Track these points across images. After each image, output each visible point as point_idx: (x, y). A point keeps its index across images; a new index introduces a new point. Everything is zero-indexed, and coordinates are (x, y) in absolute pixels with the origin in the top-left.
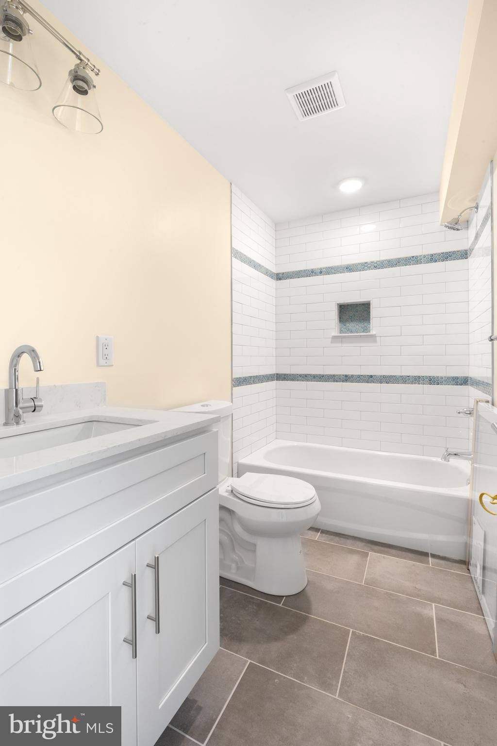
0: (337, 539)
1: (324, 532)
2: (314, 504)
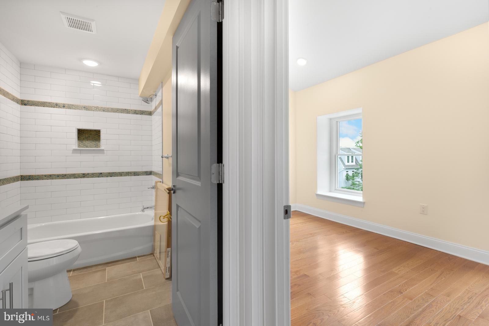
0: (85, 270)
1: (74, 270)
2: (77, 249)
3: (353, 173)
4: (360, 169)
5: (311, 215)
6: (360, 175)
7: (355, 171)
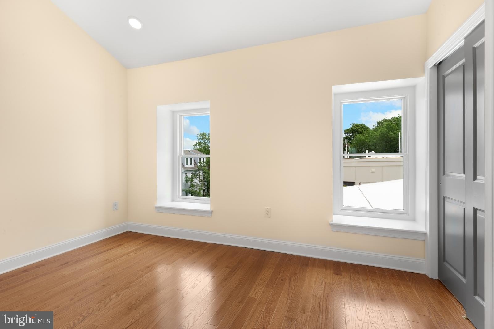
3: (192, 174)
4: (198, 171)
5: (148, 234)
6: (198, 176)
7: (193, 173)
